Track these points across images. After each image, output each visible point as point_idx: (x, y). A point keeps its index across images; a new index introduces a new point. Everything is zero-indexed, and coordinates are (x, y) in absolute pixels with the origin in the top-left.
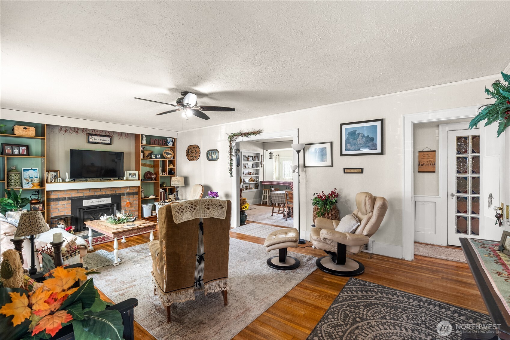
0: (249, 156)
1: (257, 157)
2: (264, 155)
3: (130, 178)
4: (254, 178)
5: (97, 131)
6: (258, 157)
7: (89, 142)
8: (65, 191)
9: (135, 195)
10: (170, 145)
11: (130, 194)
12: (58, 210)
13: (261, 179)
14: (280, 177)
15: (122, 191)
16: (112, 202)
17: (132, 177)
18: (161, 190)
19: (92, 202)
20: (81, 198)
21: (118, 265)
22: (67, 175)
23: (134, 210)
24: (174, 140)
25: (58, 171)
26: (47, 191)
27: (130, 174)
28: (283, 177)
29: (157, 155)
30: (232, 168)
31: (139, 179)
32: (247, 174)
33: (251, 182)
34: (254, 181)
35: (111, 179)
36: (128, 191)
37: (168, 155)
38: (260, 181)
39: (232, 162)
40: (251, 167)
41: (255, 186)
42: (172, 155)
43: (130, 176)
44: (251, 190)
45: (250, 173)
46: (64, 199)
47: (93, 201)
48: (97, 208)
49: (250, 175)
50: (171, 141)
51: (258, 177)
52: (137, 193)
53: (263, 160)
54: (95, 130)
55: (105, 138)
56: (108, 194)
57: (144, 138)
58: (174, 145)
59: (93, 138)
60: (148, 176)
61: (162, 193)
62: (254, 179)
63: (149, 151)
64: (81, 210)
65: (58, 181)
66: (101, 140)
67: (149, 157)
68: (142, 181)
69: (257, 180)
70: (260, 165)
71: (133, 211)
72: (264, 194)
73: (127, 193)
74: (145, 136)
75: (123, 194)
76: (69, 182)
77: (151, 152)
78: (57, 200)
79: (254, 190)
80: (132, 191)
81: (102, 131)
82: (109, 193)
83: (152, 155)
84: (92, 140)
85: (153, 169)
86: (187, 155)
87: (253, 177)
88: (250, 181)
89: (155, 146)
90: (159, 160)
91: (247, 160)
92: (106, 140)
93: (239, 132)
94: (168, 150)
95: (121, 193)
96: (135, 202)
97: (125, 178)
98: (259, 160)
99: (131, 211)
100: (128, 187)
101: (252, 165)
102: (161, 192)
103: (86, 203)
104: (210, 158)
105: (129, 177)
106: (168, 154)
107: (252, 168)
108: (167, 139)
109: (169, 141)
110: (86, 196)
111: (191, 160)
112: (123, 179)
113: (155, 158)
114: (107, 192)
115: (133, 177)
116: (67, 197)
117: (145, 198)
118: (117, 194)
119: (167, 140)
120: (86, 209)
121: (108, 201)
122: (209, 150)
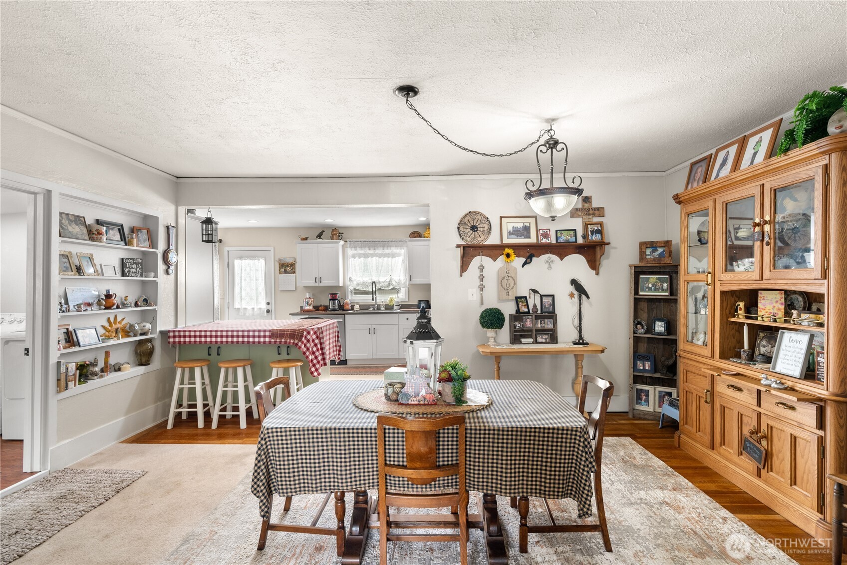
0: (98, 222)
1: (145, 231)
2: (176, 227)
4: (129, 320)
6: (148, 230)
13: (165, 323)
14: (226, 306)
28: (237, 306)
32: (89, 305)
33: (112, 342)
34: (128, 331)
38: (161, 332)
40: (109, 273)
41: (136, 353)
44: (112, 377)
45: (107, 301)
49: (107, 308)
51: (151, 317)
53: (172, 247)
62: (131, 326)
69: (148, 326)
70: (161, 266)
72: (182, 383)
79: (133, 372)
87: (126, 316)
88: (108, 338)
91: (91, 239)
98: (153, 244)
101: (117, 264)
107: (119, 276)
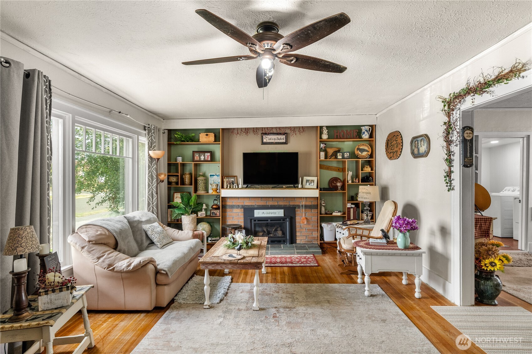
3: (308, 186)
5: (267, 129)
7: (263, 143)
8: (238, 198)
9: (313, 208)
10: (366, 136)
11: (306, 207)
12: (233, 218)
15: (296, 203)
16: (284, 216)
17: (309, 184)
18: (349, 205)
19: (263, 213)
20: (253, 207)
21: (208, 308)
22: (241, 181)
23: (312, 229)
24: (372, 129)
25: (235, 176)
26: (222, 198)
27: (307, 181)
29: (345, 153)
30: (453, 172)
31: (317, 188)
35: (283, 187)
36: (304, 203)
37: (362, 153)
39: (452, 157)
42: (369, 152)
43: (308, 184)
46: (237, 206)
47: (265, 212)
48: (268, 220)
50: (366, 131)
52: (316, 207)
54: (265, 128)
55: (279, 137)
56: (281, 205)
57: (325, 131)
58: (371, 136)
59: (267, 138)
60: (334, 184)
61: (352, 210)
63: (335, 149)
64: (253, 221)
65: (234, 187)
66: (275, 139)
67: (333, 157)
68: (321, 190)
71: (310, 229)
73: (302, 206)
74: (326, 128)
75: (299, 207)
76: (242, 188)
77: (337, 150)
78: (232, 207)
80: (309, 203)
81: (272, 128)
82: (281, 203)
83: (338, 154)
84: (266, 141)
85: (341, 173)
86: (387, 150)
89: (344, 141)
90: (346, 160)
92: (281, 139)
93: (463, 86)
94: (363, 145)
95: (295, 205)
96: (313, 218)
97: (300, 186)
99: (307, 229)
100: (304, 197)
102: (349, 208)
103: (258, 214)
104: (416, 152)
105: (306, 184)
106: (362, 150)
108: (361, 128)
109: (363, 131)
110: (258, 205)
111: (390, 158)
112: (298, 187)
113: (341, 157)
114: (279, 202)
115: (311, 184)
116: (241, 205)
117: (326, 214)
118: (291, 205)
119: (361, 130)
120: (257, 220)
121: (280, 213)
122: (414, 138)
